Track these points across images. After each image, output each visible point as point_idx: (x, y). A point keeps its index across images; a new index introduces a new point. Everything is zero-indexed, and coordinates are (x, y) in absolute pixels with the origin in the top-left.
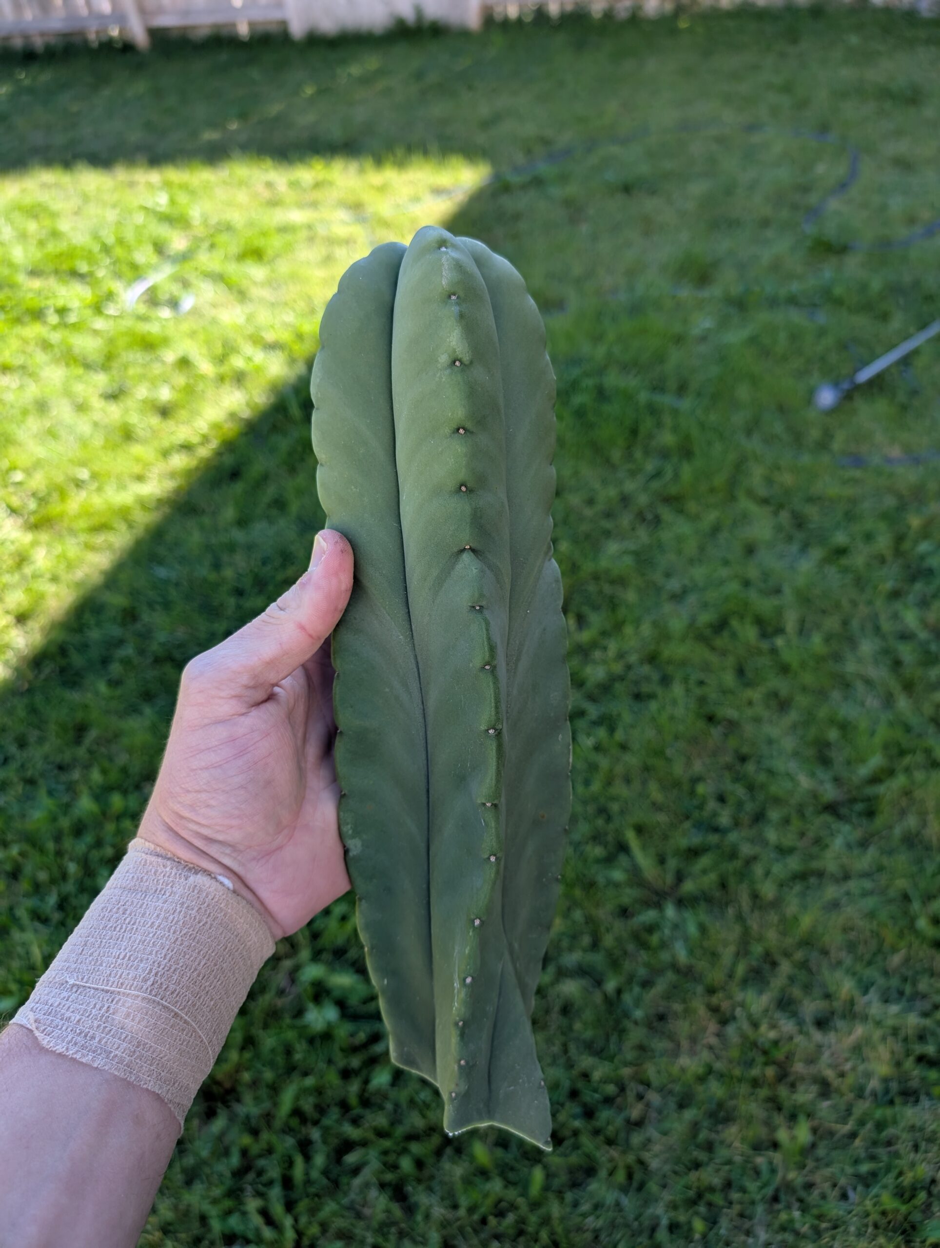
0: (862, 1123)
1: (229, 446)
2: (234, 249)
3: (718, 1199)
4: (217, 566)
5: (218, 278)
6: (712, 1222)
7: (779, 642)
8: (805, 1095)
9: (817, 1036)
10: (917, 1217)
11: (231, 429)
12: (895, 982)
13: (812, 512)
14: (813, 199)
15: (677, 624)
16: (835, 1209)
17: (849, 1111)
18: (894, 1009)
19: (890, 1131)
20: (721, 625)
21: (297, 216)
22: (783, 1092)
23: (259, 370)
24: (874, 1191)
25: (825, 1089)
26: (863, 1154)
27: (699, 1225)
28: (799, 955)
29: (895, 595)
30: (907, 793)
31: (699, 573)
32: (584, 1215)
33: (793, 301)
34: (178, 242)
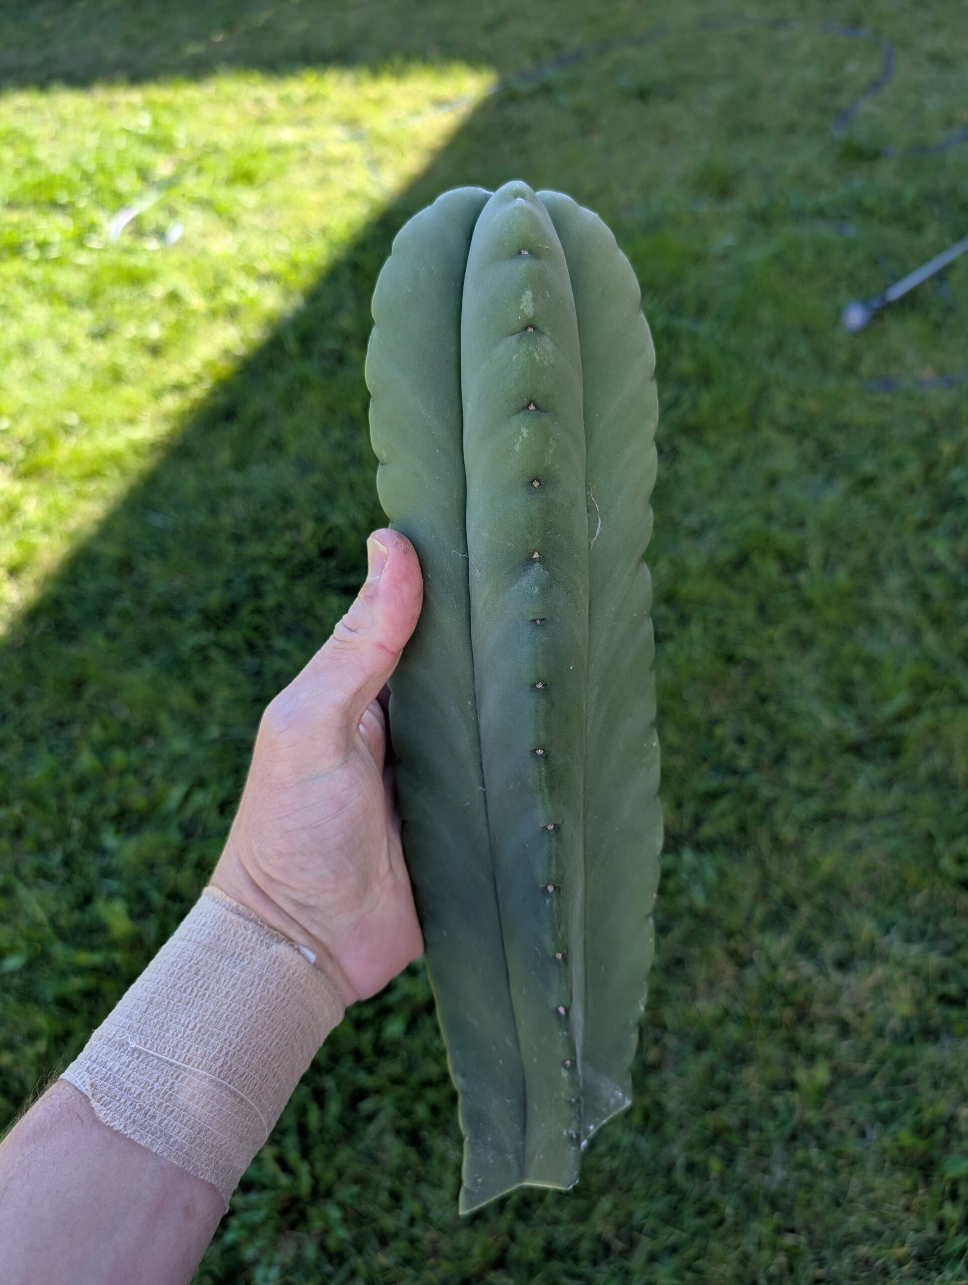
0: (881, 1062)
1: (224, 386)
2: (223, 173)
3: (735, 1139)
4: (214, 512)
5: (206, 204)
6: (729, 1160)
7: (802, 577)
8: (824, 1036)
9: (837, 977)
10: (936, 1153)
11: (225, 367)
12: (917, 922)
13: (839, 441)
14: (843, 101)
15: (695, 562)
16: (853, 1147)
17: (868, 1051)
18: (916, 948)
19: (910, 1070)
20: (741, 562)
21: (289, 135)
22: (802, 1034)
23: (253, 303)
24: (893, 1128)
25: (845, 1029)
26: (882, 1092)
27: (716, 1165)
28: (820, 898)
29: (925, 526)
30: (934, 731)
31: (718, 507)
32: (601, 1156)
33: (820, 213)
34: (163, 167)
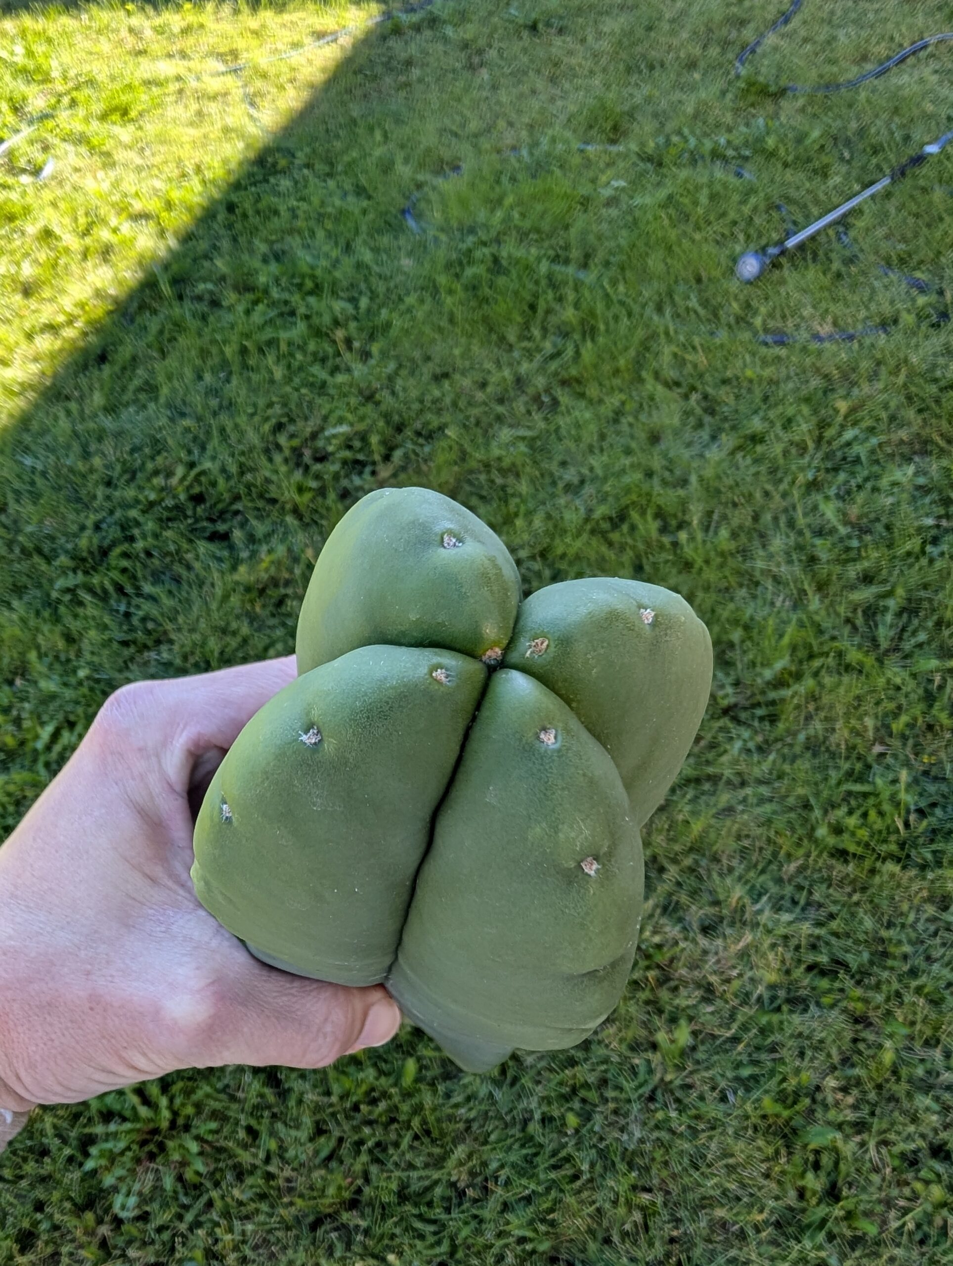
0: (744, 1028)
1: (96, 327)
2: (97, 108)
3: (593, 1096)
4: (86, 455)
5: (81, 140)
6: (586, 1117)
7: (683, 536)
8: (687, 999)
9: (703, 942)
10: (798, 1121)
11: (98, 310)
12: (788, 890)
15: (572, 518)
16: (712, 1109)
17: (732, 1017)
18: (786, 917)
19: (776, 1037)
20: (620, 518)
21: (166, 68)
22: (664, 994)
23: (129, 243)
24: (755, 1095)
25: (709, 993)
26: (745, 1058)
27: (572, 1120)
28: (688, 862)
29: (813, 486)
30: (813, 697)
31: (596, 462)
32: (457, 1106)
33: (716, 155)
34: (37, 103)
